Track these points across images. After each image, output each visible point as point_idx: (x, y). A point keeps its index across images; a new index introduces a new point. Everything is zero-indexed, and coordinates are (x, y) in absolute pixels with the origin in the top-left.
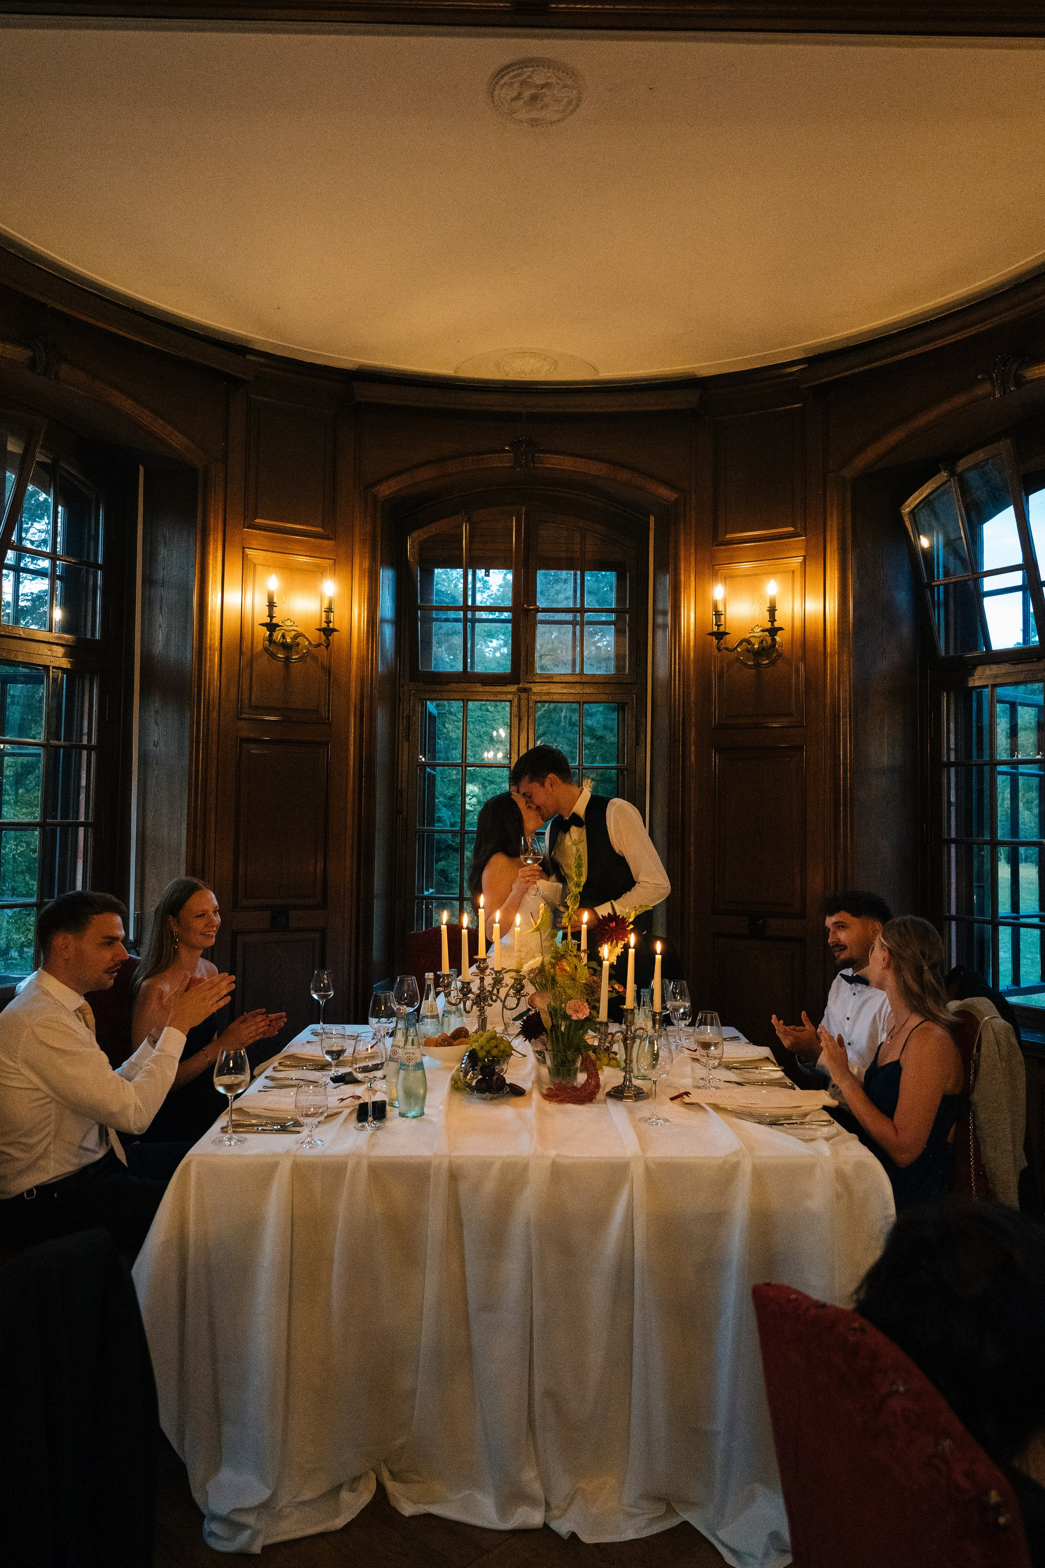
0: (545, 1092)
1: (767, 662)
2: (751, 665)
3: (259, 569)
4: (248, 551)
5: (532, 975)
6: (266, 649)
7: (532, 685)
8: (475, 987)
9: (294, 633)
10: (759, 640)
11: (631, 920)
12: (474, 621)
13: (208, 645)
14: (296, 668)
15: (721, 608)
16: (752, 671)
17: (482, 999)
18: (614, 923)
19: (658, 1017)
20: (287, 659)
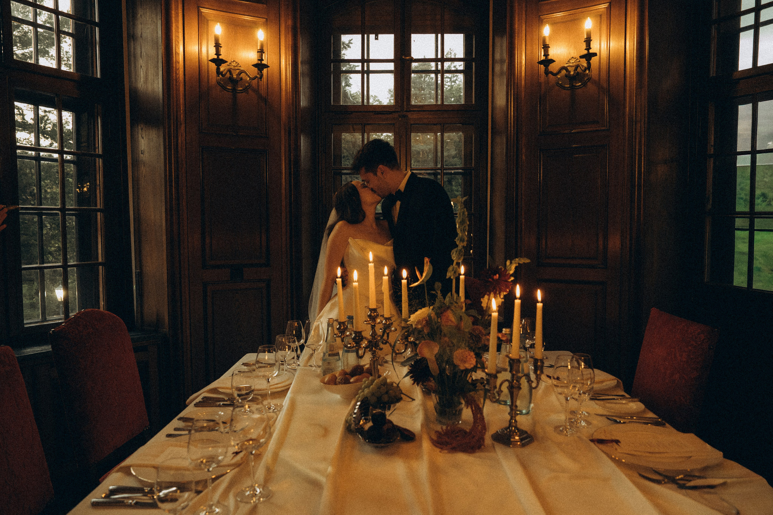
0: (435, 437)
1: (580, 84)
2: (567, 87)
3: (210, 23)
4: (203, 10)
5: (420, 326)
6: (218, 83)
7: (408, 113)
8: (367, 333)
9: (238, 71)
10: (574, 68)
11: (511, 272)
12: (369, 72)
13: (174, 78)
14: (241, 97)
15: (547, 42)
16: (568, 92)
17: (373, 345)
18: (497, 275)
19: (539, 364)
20: (234, 90)
